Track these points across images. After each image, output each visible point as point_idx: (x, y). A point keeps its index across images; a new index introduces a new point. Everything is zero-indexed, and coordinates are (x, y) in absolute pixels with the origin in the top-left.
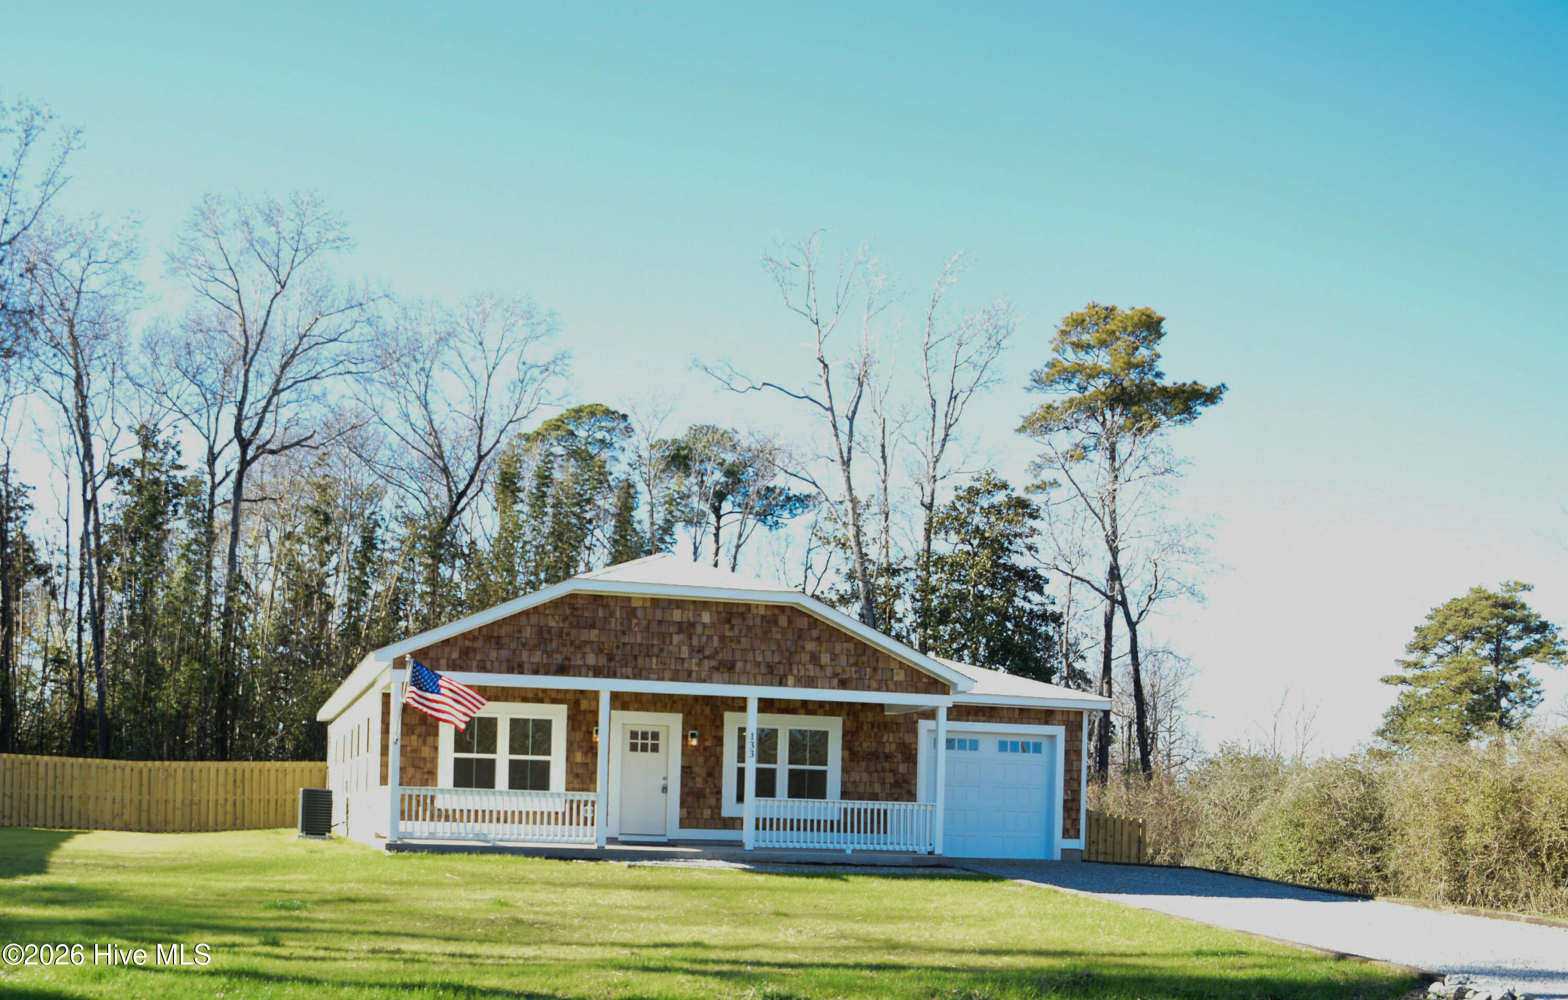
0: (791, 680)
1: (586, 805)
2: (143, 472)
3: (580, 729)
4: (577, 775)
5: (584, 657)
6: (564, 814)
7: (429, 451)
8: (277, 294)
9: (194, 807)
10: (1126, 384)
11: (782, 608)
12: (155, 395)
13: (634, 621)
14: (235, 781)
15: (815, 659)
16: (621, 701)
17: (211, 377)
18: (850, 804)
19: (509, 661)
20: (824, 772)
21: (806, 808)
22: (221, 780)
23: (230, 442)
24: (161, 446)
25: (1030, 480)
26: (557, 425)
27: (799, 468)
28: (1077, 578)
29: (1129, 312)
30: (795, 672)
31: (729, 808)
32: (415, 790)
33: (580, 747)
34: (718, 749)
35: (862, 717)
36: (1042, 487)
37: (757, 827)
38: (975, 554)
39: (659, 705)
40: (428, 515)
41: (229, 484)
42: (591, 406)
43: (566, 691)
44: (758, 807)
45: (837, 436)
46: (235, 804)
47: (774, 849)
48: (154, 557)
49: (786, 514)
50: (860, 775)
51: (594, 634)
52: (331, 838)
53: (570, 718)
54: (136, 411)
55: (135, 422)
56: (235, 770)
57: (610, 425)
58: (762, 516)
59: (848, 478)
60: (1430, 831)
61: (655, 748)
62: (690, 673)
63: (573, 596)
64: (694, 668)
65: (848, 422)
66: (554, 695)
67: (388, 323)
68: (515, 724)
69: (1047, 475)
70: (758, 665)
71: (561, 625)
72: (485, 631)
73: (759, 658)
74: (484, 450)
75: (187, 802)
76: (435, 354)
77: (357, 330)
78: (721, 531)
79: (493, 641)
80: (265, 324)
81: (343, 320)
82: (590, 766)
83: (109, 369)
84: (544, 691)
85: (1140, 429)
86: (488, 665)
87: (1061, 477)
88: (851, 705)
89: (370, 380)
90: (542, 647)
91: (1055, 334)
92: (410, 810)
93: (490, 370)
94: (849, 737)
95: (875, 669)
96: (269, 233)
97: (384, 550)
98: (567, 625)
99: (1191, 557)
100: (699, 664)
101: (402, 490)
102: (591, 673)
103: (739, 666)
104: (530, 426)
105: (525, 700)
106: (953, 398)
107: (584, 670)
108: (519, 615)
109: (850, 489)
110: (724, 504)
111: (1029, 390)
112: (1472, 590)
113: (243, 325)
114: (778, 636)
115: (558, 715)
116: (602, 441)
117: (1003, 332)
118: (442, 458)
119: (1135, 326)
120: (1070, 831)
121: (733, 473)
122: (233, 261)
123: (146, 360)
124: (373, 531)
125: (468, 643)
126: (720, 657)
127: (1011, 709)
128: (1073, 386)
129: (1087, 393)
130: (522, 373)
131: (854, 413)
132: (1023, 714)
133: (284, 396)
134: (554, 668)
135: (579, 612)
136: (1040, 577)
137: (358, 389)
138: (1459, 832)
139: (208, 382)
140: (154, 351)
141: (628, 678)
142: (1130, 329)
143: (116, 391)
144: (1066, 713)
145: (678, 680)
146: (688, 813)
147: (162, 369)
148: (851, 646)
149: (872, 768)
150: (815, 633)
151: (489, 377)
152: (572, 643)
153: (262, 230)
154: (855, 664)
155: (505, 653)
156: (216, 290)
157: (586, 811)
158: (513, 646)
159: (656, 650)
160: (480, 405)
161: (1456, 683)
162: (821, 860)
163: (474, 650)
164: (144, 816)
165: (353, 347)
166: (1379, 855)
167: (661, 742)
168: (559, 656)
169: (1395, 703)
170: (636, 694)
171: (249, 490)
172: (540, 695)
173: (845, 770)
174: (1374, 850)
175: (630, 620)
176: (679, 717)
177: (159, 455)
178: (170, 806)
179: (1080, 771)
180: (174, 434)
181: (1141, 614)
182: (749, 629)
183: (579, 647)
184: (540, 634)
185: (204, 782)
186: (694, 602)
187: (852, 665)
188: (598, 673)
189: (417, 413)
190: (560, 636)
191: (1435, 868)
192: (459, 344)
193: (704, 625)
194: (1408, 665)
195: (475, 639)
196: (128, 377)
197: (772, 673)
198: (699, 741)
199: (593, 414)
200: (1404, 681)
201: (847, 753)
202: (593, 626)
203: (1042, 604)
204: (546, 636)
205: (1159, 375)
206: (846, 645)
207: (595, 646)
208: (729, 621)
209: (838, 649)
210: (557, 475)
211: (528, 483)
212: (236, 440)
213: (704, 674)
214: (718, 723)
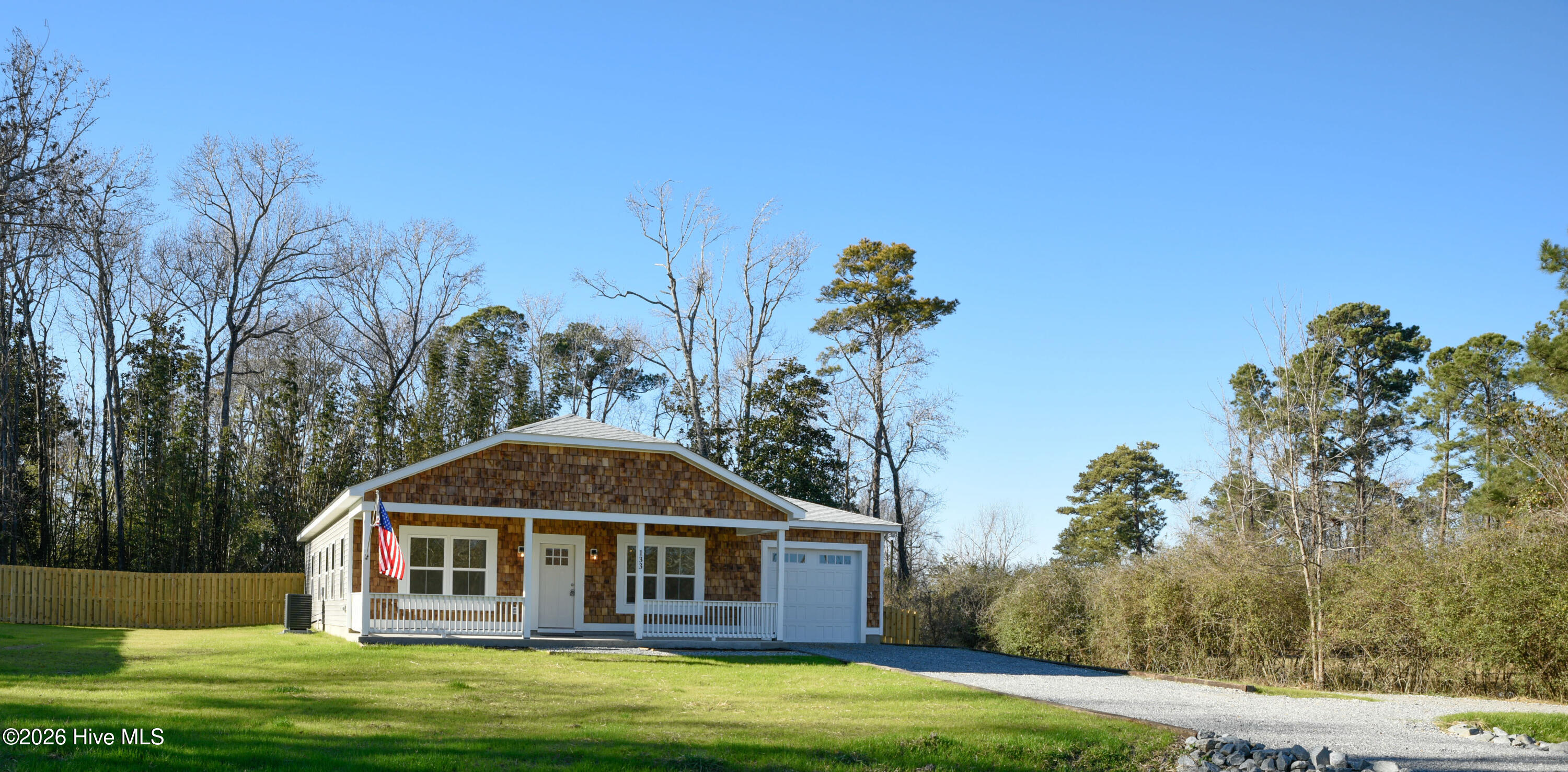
0: (670, 510)
1: (515, 606)
2: (153, 350)
3: (508, 548)
4: (506, 583)
5: (513, 492)
6: (492, 612)
7: (376, 338)
8: (261, 217)
9: (200, 609)
10: (888, 297)
11: (662, 456)
12: (163, 291)
13: (551, 465)
14: (232, 588)
15: (687, 494)
16: (541, 526)
17: (208, 278)
18: (714, 604)
19: (455, 495)
20: (692, 580)
21: (679, 607)
22: (221, 587)
23: (223, 328)
24: (168, 331)
25: (819, 366)
26: (472, 320)
27: (654, 355)
28: (856, 436)
29: (891, 246)
30: (673, 504)
31: (622, 607)
32: (381, 596)
33: (508, 562)
34: (613, 562)
35: (720, 538)
36: (830, 371)
37: (645, 622)
38: (782, 420)
39: (568, 529)
40: (375, 387)
41: (222, 360)
42: (497, 308)
43: (497, 518)
44: (645, 606)
45: (681, 331)
46: (232, 606)
47: (658, 638)
48: (163, 415)
49: (640, 389)
50: (717, 581)
51: (520, 475)
52: (311, 632)
53: (500, 539)
54: (148, 303)
55: (147, 311)
56: (232, 579)
57: (511, 322)
58: (622, 391)
59: (690, 362)
60: (1119, 617)
61: (565, 562)
62: (594, 505)
63: (504, 445)
64: (597, 501)
65: (689, 322)
66: (488, 522)
67: (346, 241)
68: (458, 544)
69: (832, 362)
70: (645, 498)
71: (495, 467)
72: (436, 472)
73: (646, 494)
74: (418, 339)
75: (194, 605)
76: (380, 265)
77: (323, 245)
78: (593, 401)
79: (443, 480)
80: (252, 238)
81: (313, 238)
82: (516, 576)
83: (127, 270)
84: (480, 518)
85: (900, 330)
86: (439, 498)
87: (843, 363)
88: (711, 528)
89: (332, 284)
90: (481, 484)
91: (837, 261)
92: (378, 611)
93: (423, 278)
94: (710, 553)
95: (732, 502)
96: (255, 169)
97: (342, 413)
98: (499, 467)
99: (936, 422)
100: (601, 498)
101: (355, 368)
102: (518, 505)
103: (631, 499)
104: (451, 322)
105: (465, 525)
106: (765, 305)
107: (513, 503)
108: (463, 459)
109: (691, 369)
110: (594, 382)
111: (820, 301)
112: (1118, 447)
113: (234, 239)
114: (660, 477)
115: (491, 537)
116: (505, 333)
117: (801, 258)
118: (386, 344)
119: (895, 256)
120: (872, 621)
121: (601, 358)
122: (226, 188)
123: (157, 263)
124: (333, 398)
125: (423, 481)
126: (616, 492)
127: (828, 532)
128: (851, 299)
129: (861, 304)
130: (447, 281)
131: (694, 314)
132: (838, 535)
133: (265, 294)
134: (489, 501)
135: (509, 458)
136: (828, 436)
137: (322, 290)
138: (1140, 619)
139: (205, 282)
140: (163, 258)
141: (546, 508)
142: (891, 258)
143: (133, 287)
144: (868, 534)
145: (585, 510)
146: (591, 611)
147: (170, 272)
148: (714, 484)
149: (728, 576)
150: (687, 475)
151: (422, 284)
152: (503, 482)
153: (250, 167)
154: (717, 498)
155: (452, 489)
156: (212, 211)
157: (515, 610)
158: (458, 483)
159: (568, 487)
160: (415, 305)
161: (1109, 512)
162: (693, 646)
163: (428, 486)
164: (159, 615)
165: (319, 258)
166: (1082, 635)
167: (570, 557)
168: (494, 492)
169: (1067, 526)
170: (550, 520)
171: (238, 366)
172: (477, 521)
173: (708, 578)
174: (1080, 632)
175: (548, 464)
176: (584, 537)
177: (167, 337)
178: (180, 607)
179: (879, 577)
180: (179, 321)
181: (901, 463)
182: (638, 471)
183: (509, 485)
184: (479, 474)
185: (208, 589)
186: (597, 450)
187: (715, 499)
188: (523, 504)
189: (367, 310)
190: (495, 476)
191: (1123, 645)
192: (399, 259)
193: (604, 468)
194: (1075, 500)
195: (428, 478)
196: (142, 276)
197: (655, 505)
198: (598, 557)
199: (498, 313)
200: (1073, 511)
201: (709, 565)
202: (520, 469)
203: (830, 456)
204: (483, 476)
205: (912, 292)
206: (710, 484)
207: (521, 484)
208: (623, 465)
209: (705, 486)
210: (472, 358)
211: (451, 363)
212: (227, 327)
213: (604, 506)
214: (613, 543)
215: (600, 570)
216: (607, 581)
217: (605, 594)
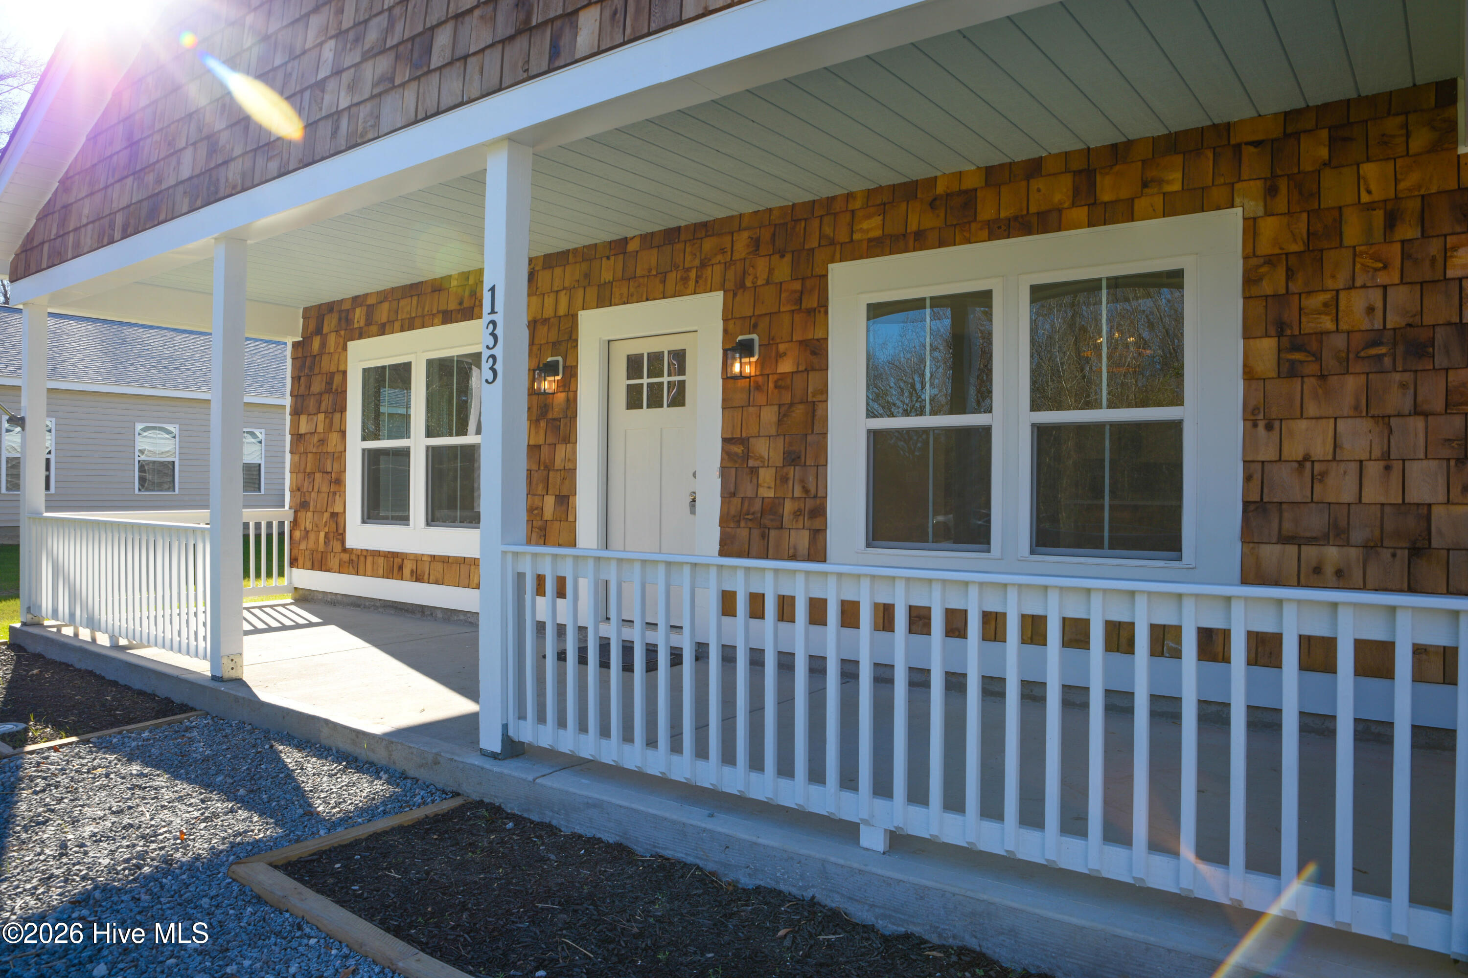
20: (1174, 434)
34: (815, 380)
61: (677, 396)
149: (1395, 399)
167: (687, 378)
176: (717, 300)
198: (764, 364)
214: (811, 302)
215: (769, 415)
216: (792, 458)
217: (788, 507)
